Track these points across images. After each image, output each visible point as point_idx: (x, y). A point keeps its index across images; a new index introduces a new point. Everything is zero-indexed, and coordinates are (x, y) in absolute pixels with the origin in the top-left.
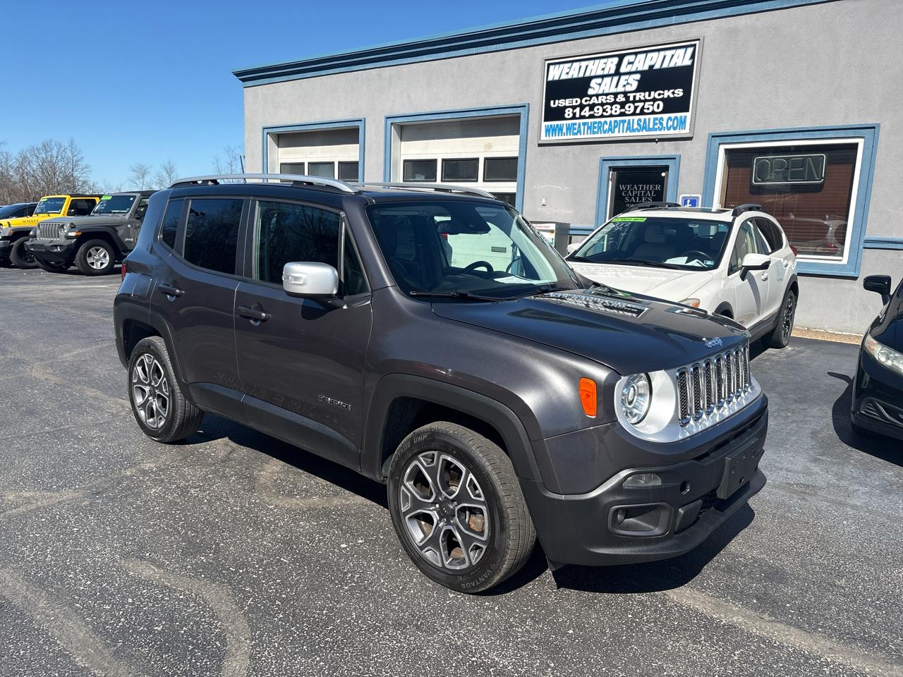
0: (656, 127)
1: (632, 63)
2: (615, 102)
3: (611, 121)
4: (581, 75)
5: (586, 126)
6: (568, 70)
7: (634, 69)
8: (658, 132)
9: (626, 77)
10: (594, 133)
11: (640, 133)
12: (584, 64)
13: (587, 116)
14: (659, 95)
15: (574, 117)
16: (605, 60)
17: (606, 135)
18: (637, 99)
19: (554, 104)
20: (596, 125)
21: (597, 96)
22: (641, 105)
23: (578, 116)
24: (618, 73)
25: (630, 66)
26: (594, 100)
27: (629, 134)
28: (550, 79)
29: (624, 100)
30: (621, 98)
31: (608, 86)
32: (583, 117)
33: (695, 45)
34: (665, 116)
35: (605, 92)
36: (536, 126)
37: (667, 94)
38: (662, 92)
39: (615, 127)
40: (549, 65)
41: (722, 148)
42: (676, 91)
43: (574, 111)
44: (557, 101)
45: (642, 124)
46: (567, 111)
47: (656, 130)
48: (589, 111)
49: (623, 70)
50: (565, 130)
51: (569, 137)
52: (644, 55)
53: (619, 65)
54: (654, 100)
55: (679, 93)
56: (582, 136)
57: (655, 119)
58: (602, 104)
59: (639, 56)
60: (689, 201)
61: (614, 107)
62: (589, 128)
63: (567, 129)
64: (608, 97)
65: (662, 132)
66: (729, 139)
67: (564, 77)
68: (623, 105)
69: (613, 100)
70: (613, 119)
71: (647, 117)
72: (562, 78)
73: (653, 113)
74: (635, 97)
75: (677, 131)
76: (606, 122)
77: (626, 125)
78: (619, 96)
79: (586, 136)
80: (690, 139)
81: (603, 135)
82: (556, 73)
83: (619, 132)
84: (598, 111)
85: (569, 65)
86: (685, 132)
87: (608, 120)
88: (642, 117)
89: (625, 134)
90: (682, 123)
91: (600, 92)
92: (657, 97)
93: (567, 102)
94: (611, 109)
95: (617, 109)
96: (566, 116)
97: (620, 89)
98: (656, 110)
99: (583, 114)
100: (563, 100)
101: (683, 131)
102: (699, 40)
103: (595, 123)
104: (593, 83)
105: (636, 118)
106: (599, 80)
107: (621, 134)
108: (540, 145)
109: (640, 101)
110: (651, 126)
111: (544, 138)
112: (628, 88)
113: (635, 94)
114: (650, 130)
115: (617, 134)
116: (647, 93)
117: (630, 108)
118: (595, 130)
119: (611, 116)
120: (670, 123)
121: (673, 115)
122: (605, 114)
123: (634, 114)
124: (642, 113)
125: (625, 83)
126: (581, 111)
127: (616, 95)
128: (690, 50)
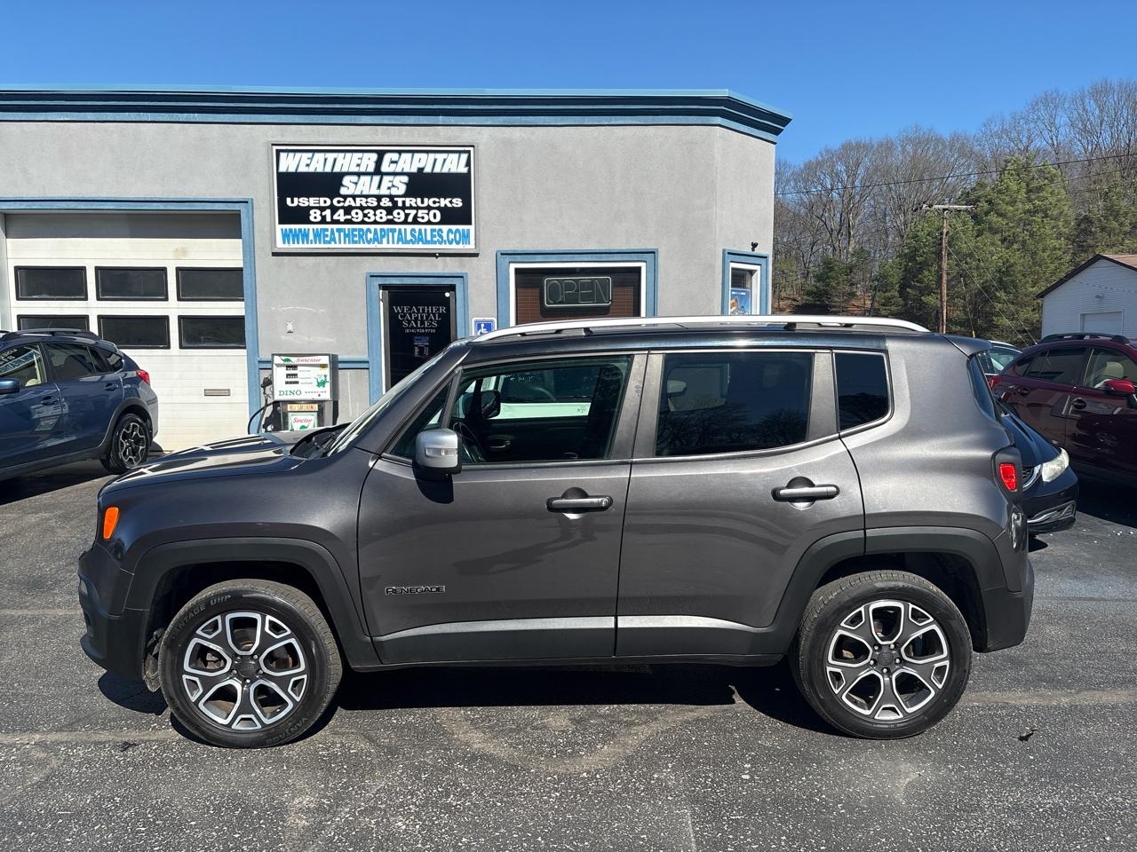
0: (435, 239)
1: (396, 162)
2: (378, 207)
3: (375, 230)
4: (328, 169)
5: (342, 234)
6: (308, 162)
7: (399, 170)
8: (438, 246)
9: (391, 178)
10: (355, 242)
11: (416, 246)
12: (331, 156)
13: (342, 220)
14: (434, 202)
15: (323, 221)
16: (360, 155)
17: (371, 246)
18: (408, 205)
19: (292, 202)
20: (356, 233)
21: (354, 197)
22: (413, 212)
23: (328, 219)
24: (378, 171)
25: (393, 165)
26: (349, 202)
27: (401, 245)
28: (282, 169)
29: (390, 204)
30: (386, 202)
31: (367, 185)
32: (337, 222)
33: (469, 152)
34: (445, 228)
35: (364, 193)
36: (267, 229)
37: (444, 202)
38: (437, 200)
39: (383, 237)
40: (278, 152)
41: (513, 267)
42: (454, 200)
43: (323, 214)
44: (296, 199)
45: (417, 235)
46: (312, 212)
47: (435, 243)
48: (345, 215)
49: (384, 168)
50: (311, 237)
51: (318, 246)
52: (410, 155)
53: (379, 163)
54: (429, 208)
55: (458, 203)
56: (338, 246)
57: (433, 231)
58: (362, 208)
59: (403, 155)
60: (483, 325)
61: (378, 212)
62: (345, 236)
63: (315, 236)
64: (369, 200)
65: (443, 246)
66: (519, 258)
67: (303, 169)
68: (389, 211)
69: (375, 204)
70: (378, 227)
71: (423, 227)
72: (300, 170)
73: (429, 222)
74: (404, 202)
75: (460, 246)
76: (369, 230)
77: (396, 234)
78: (383, 199)
79: (342, 246)
80: (476, 255)
81: (367, 246)
82: (289, 163)
83: (388, 243)
84: (357, 215)
85: (310, 155)
86: (470, 247)
87: (372, 227)
88: (417, 227)
89: (396, 246)
90: (465, 237)
91: (358, 193)
92: (432, 205)
93: (312, 201)
94: (375, 215)
95: (382, 215)
96: (312, 218)
97: (384, 191)
98: (432, 220)
99: (335, 217)
100: (306, 199)
101: (467, 247)
102: (473, 146)
103: (354, 230)
104: (346, 180)
105: (409, 227)
106: (355, 178)
107: (391, 246)
108: (274, 254)
109: (411, 207)
110: (429, 238)
111: (281, 245)
112: (394, 192)
113: (404, 199)
114: (427, 242)
115: (385, 245)
116: (419, 200)
117: (399, 215)
118: (356, 239)
119: (375, 222)
120: (451, 236)
121: (454, 227)
122: (366, 219)
123: (405, 222)
124: (415, 221)
125: (390, 185)
126: (332, 214)
127: (379, 198)
128: (464, 157)
